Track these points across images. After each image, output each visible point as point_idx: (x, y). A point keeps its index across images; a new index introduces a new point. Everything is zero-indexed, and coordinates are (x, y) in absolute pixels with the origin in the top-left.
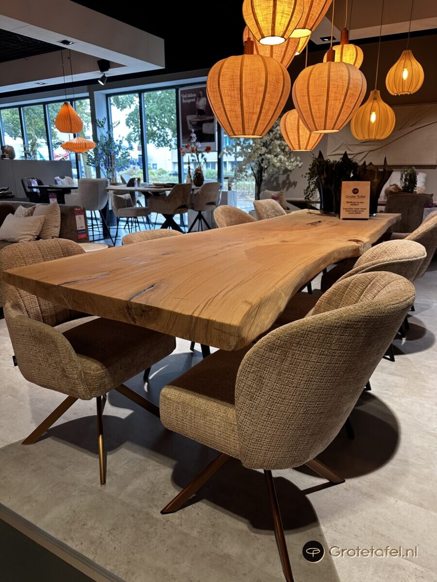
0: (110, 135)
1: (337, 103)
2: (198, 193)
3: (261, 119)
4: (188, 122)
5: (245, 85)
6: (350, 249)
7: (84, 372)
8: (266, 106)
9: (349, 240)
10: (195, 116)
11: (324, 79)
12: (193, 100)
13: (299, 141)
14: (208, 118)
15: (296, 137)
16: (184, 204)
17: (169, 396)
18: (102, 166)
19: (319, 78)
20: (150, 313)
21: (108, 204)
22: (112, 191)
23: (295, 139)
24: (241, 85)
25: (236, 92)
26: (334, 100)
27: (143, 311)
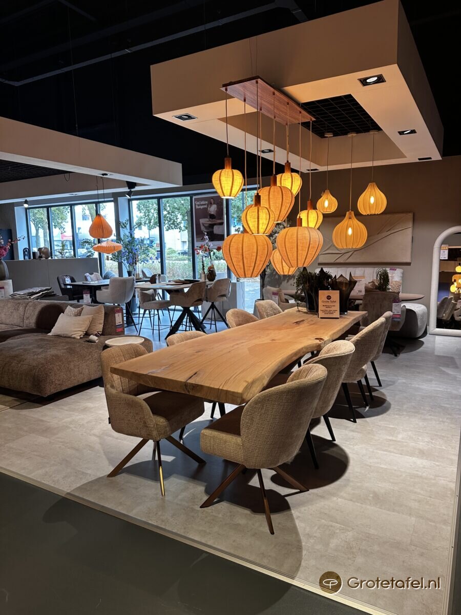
0: (131, 235)
1: (304, 253)
2: (211, 287)
4: (201, 224)
5: (245, 252)
6: (315, 345)
7: (156, 424)
9: (316, 339)
10: (207, 220)
11: (294, 239)
12: (206, 206)
13: (283, 269)
14: (219, 221)
15: (281, 267)
16: (200, 298)
18: (124, 260)
19: (291, 238)
20: (198, 388)
21: (134, 296)
22: (139, 289)
23: (280, 268)
25: (239, 256)
26: (301, 251)
27: (194, 387)
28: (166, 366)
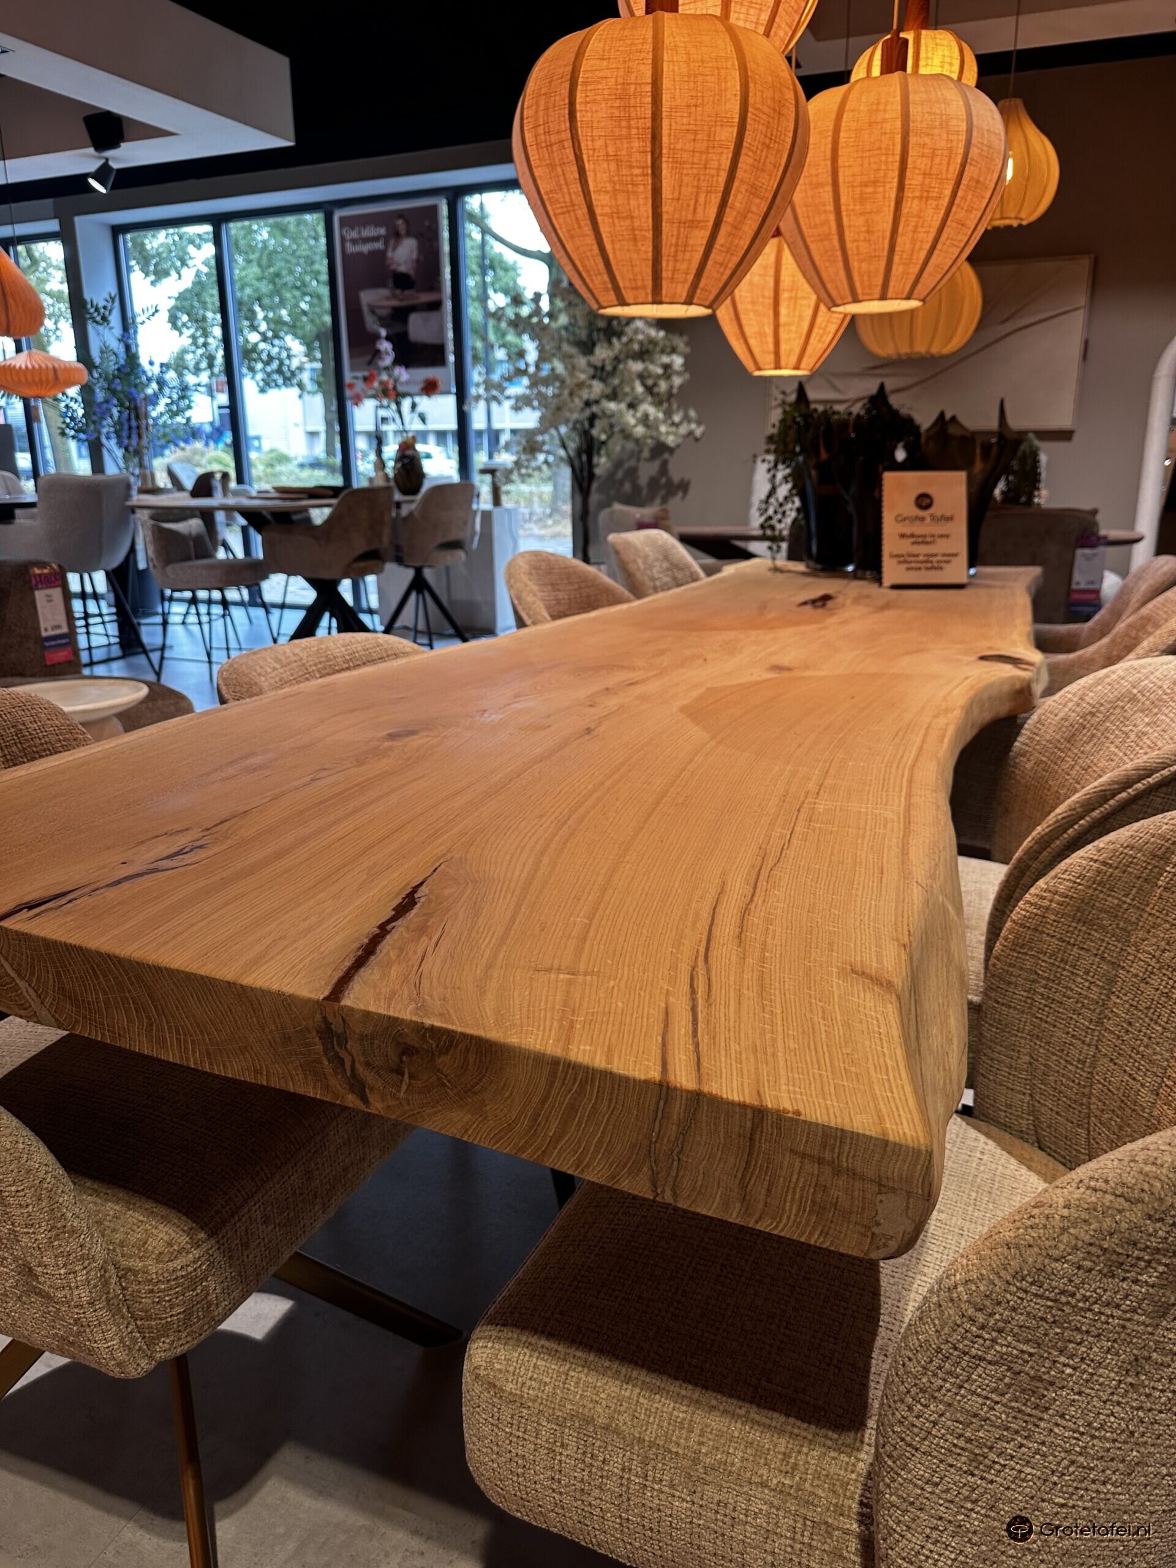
0: (128, 348)
1: (930, 211)
2: (411, 514)
3: (717, 246)
4: (365, 309)
5: (670, 117)
6: (1006, 688)
7: (117, 1267)
8: (737, 200)
9: (983, 658)
10: (384, 292)
11: (888, 127)
12: (379, 245)
13: (777, 342)
14: (425, 298)
15: (769, 330)
16: (374, 547)
17: (509, 1387)
18: (108, 438)
19: (871, 124)
20: (444, 1061)
21: (132, 550)
22: (145, 513)
24: (656, 117)
25: (636, 144)
26: (921, 198)
27: (407, 1050)
28: (182, 841)
